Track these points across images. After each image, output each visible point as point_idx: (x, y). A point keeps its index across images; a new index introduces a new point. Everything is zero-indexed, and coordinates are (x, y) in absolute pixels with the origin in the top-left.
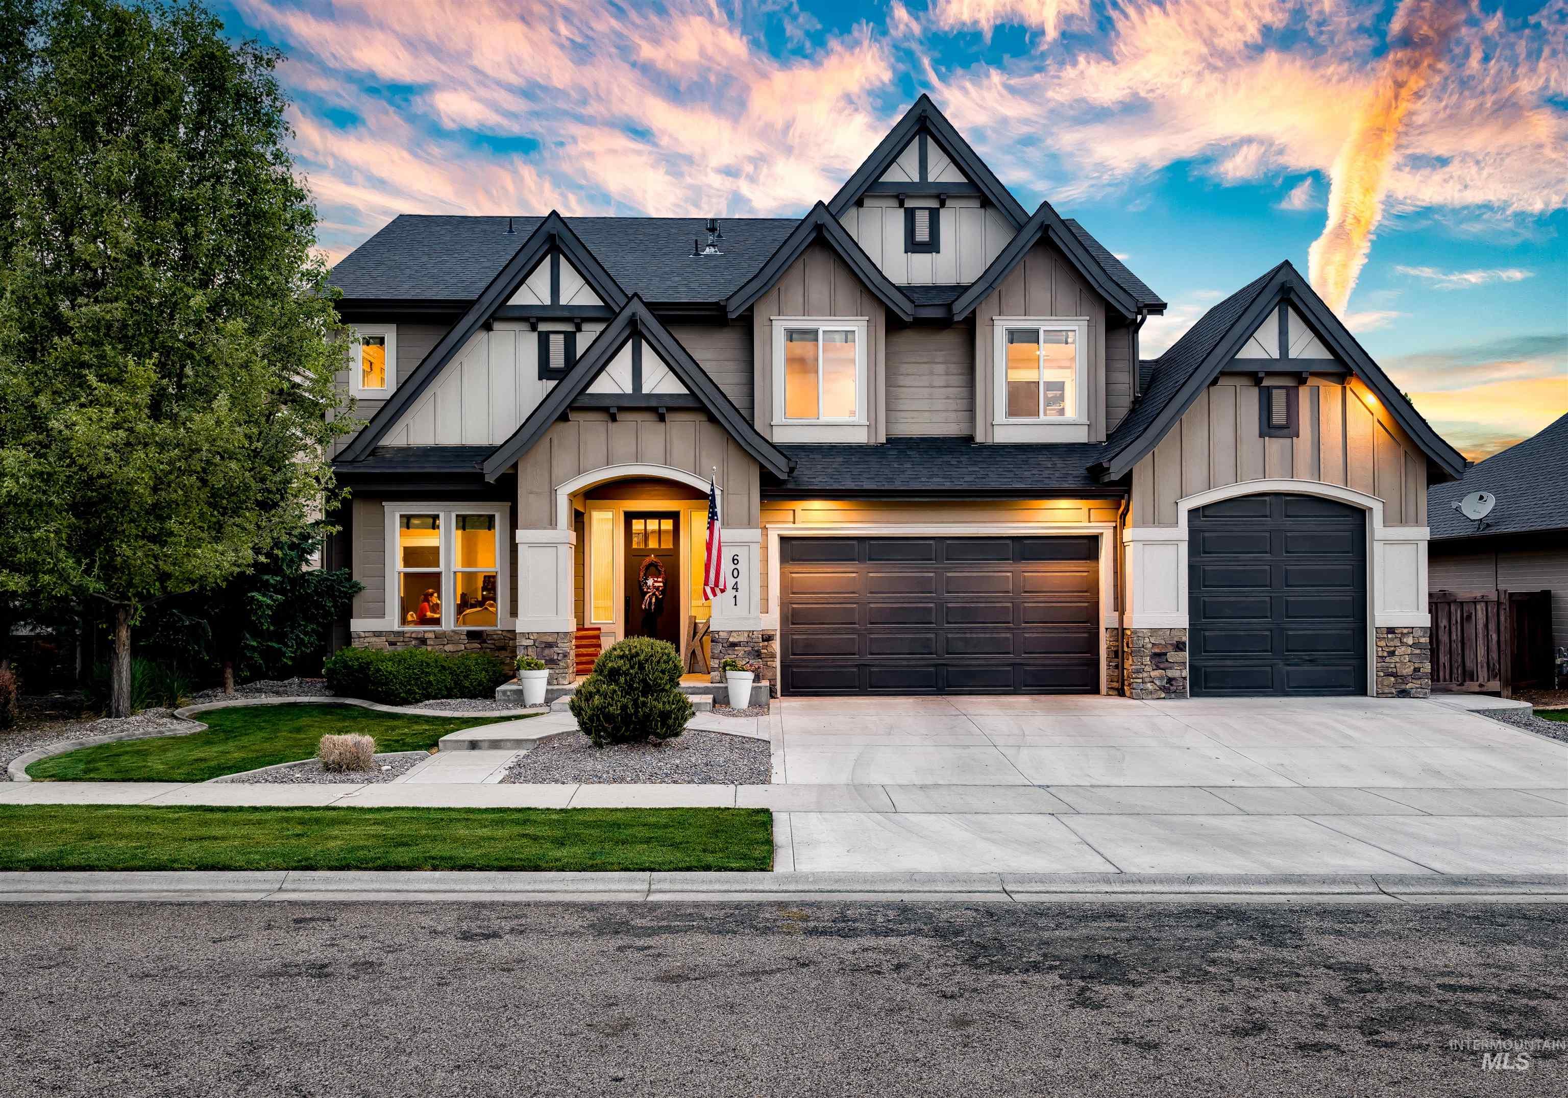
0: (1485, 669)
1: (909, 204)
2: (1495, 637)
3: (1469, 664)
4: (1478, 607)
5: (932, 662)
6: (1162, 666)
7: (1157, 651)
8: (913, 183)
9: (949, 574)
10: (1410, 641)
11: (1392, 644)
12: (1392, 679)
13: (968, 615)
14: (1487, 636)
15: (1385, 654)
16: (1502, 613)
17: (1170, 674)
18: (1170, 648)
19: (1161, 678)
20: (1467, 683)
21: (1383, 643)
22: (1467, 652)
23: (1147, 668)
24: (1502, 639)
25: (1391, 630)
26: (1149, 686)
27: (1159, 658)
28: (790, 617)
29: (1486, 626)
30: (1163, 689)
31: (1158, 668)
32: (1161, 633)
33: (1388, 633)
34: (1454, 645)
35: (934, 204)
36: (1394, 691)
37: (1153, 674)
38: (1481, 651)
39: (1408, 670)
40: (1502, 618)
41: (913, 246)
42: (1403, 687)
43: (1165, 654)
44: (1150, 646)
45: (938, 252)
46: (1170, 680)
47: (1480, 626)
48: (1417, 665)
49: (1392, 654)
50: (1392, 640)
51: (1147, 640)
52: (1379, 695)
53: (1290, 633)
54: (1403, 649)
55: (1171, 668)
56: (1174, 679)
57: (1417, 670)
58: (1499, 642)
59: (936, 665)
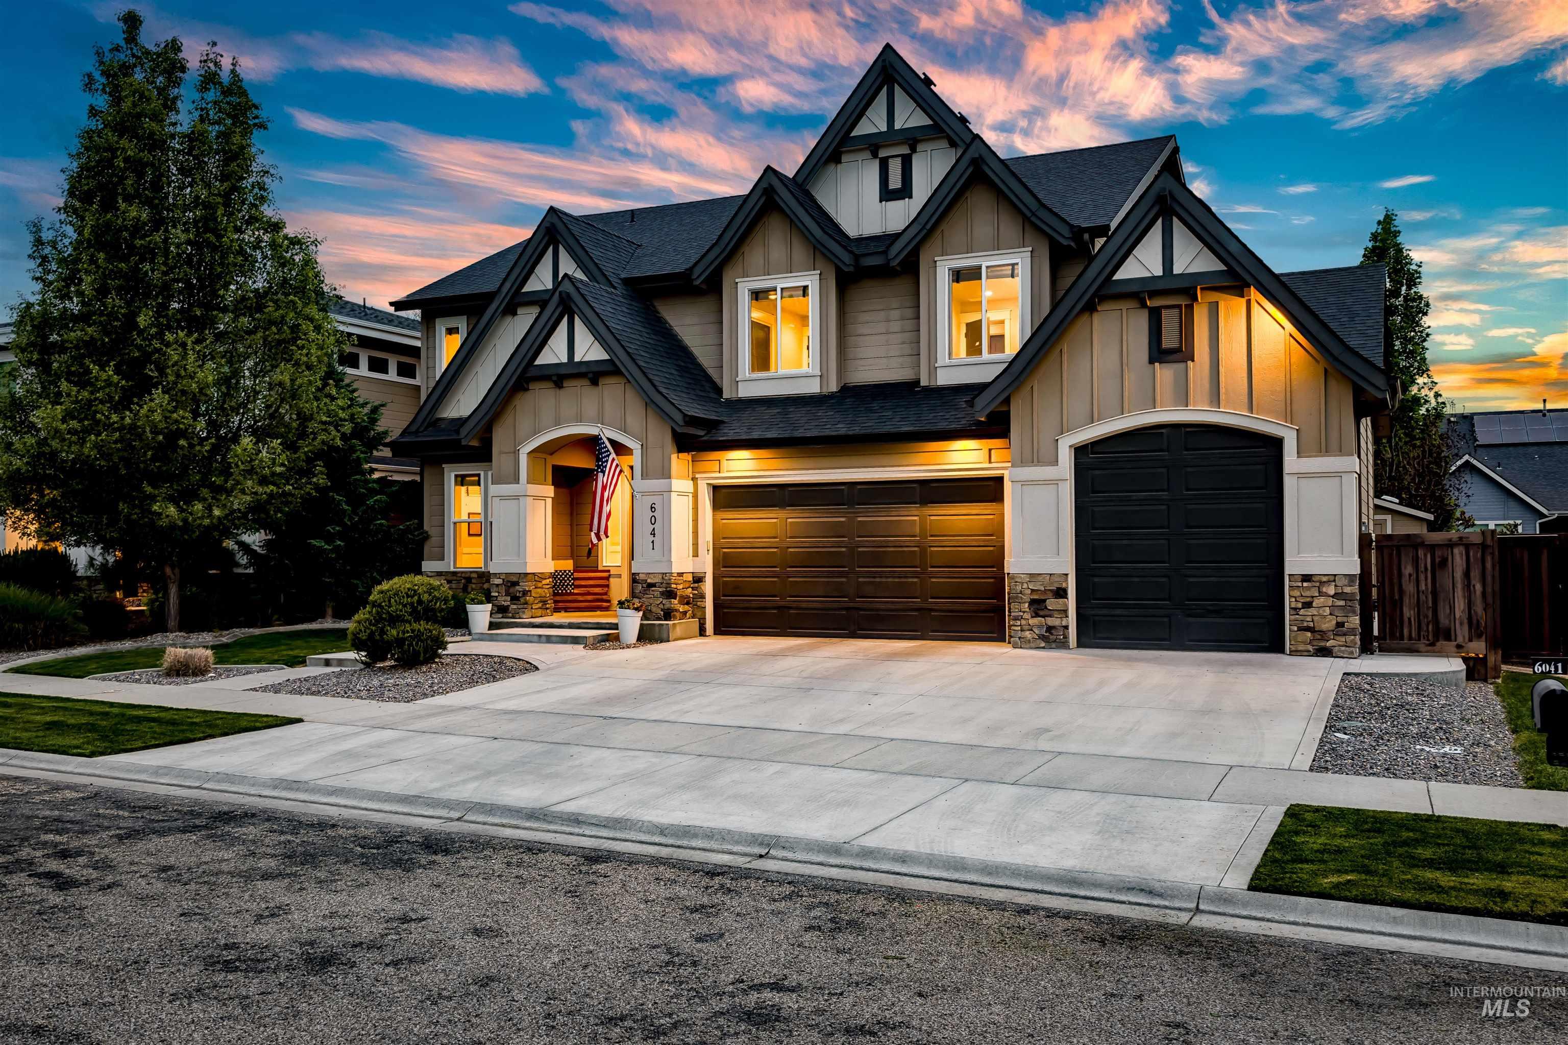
0: (1466, 627)
1: (883, 153)
2: (1479, 587)
3: (1444, 621)
4: (1456, 551)
5: (846, 605)
6: (1041, 613)
7: (1036, 597)
8: (881, 133)
9: (859, 519)
10: (1331, 590)
11: (1308, 593)
12: (1309, 634)
13: (877, 558)
14: (1468, 587)
15: (1300, 605)
16: (1489, 559)
17: (1051, 621)
18: (1050, 595)
19: (1040, 626)
20: (1438, 644)
21: (1296, 593)
22: (1441, 605)
23: (1026, 616)
24: (1489, 590)
25: (1307, 578)
26: (1028, 634)
27: (1038, 606)
28: (722, 561)
29: (1467, 574)
30: (1042, 637)
31: (1037, 615)
32: (1040, 578)
33: (1303, 581)
34: (1422, 597)
35: (905, 150)
36: (1310, 648)
37: (1031, 621)
38: (1460, 606)
39: (1328, 624)
40: (1489, 565)
41: (887, 195)
42: (1322, 644)
43: (1044, 601)
44: (1029, 592)
45: (911, 197)
46: (1050, 629)
47: (1459, 575)
48: (1340, 619)
49: (1308, 605)
50: (1308, 588)
51: (1025, 586)
52: (1293, 653)
53: (1191, 580)
54: (1322, 599)
55: (1050, 616)
56: (1054, 627)
57: (1340, 625)
58: (1484, 594)
59: (847, 609)
